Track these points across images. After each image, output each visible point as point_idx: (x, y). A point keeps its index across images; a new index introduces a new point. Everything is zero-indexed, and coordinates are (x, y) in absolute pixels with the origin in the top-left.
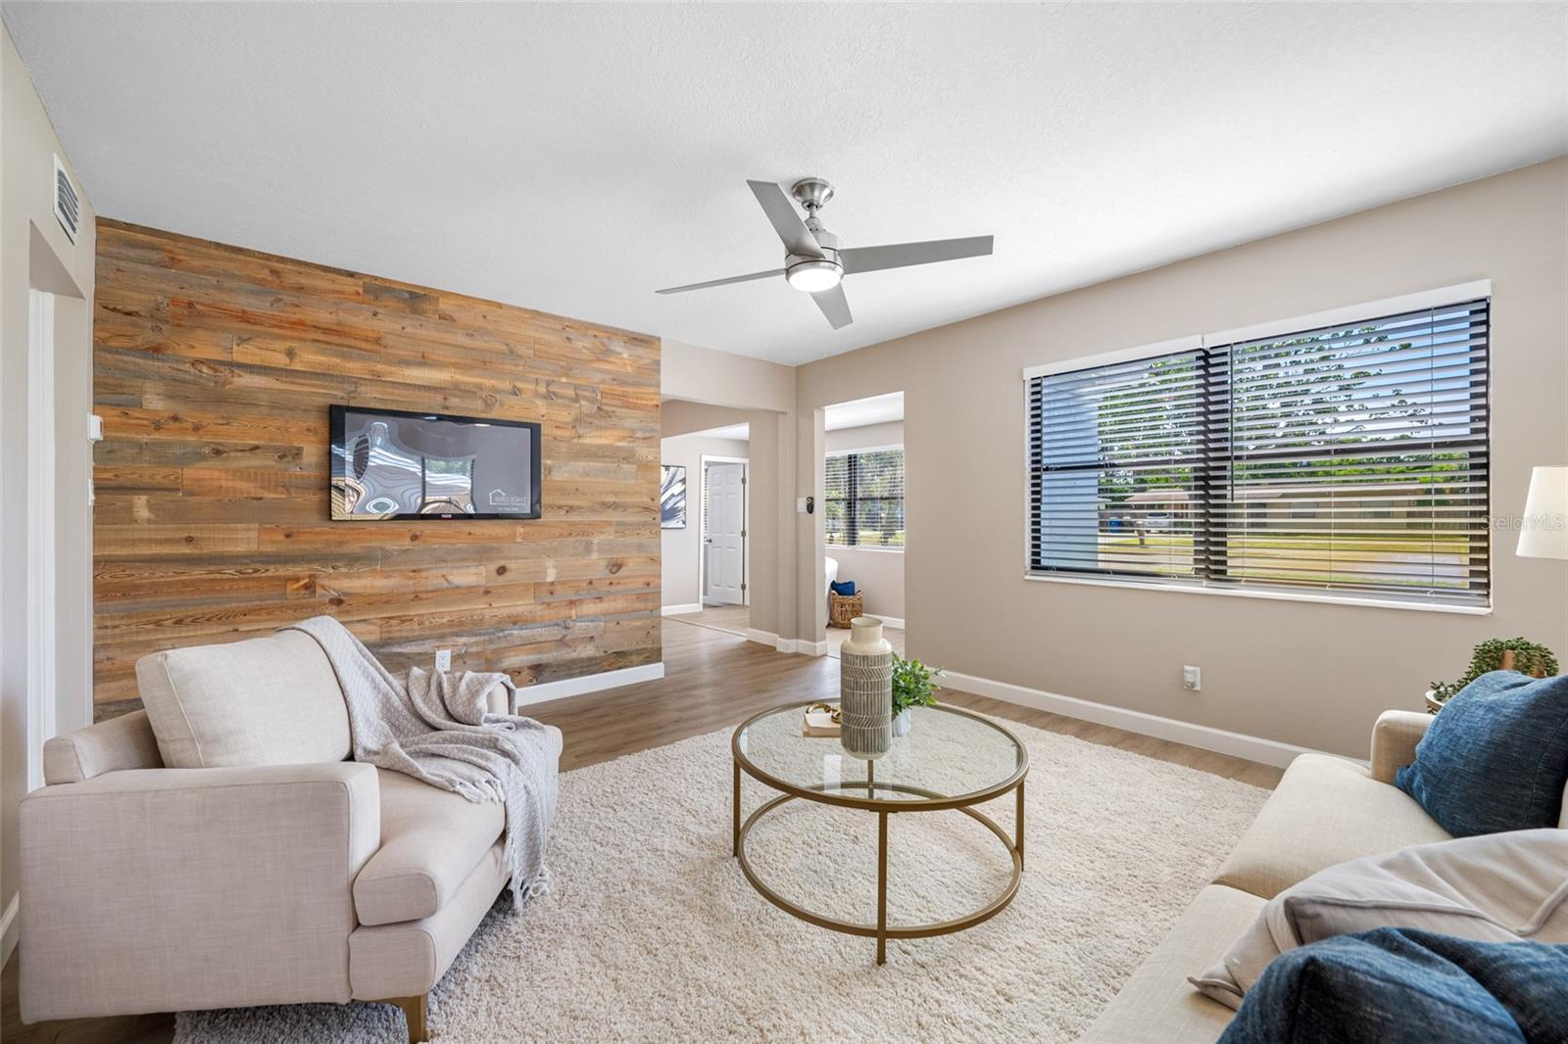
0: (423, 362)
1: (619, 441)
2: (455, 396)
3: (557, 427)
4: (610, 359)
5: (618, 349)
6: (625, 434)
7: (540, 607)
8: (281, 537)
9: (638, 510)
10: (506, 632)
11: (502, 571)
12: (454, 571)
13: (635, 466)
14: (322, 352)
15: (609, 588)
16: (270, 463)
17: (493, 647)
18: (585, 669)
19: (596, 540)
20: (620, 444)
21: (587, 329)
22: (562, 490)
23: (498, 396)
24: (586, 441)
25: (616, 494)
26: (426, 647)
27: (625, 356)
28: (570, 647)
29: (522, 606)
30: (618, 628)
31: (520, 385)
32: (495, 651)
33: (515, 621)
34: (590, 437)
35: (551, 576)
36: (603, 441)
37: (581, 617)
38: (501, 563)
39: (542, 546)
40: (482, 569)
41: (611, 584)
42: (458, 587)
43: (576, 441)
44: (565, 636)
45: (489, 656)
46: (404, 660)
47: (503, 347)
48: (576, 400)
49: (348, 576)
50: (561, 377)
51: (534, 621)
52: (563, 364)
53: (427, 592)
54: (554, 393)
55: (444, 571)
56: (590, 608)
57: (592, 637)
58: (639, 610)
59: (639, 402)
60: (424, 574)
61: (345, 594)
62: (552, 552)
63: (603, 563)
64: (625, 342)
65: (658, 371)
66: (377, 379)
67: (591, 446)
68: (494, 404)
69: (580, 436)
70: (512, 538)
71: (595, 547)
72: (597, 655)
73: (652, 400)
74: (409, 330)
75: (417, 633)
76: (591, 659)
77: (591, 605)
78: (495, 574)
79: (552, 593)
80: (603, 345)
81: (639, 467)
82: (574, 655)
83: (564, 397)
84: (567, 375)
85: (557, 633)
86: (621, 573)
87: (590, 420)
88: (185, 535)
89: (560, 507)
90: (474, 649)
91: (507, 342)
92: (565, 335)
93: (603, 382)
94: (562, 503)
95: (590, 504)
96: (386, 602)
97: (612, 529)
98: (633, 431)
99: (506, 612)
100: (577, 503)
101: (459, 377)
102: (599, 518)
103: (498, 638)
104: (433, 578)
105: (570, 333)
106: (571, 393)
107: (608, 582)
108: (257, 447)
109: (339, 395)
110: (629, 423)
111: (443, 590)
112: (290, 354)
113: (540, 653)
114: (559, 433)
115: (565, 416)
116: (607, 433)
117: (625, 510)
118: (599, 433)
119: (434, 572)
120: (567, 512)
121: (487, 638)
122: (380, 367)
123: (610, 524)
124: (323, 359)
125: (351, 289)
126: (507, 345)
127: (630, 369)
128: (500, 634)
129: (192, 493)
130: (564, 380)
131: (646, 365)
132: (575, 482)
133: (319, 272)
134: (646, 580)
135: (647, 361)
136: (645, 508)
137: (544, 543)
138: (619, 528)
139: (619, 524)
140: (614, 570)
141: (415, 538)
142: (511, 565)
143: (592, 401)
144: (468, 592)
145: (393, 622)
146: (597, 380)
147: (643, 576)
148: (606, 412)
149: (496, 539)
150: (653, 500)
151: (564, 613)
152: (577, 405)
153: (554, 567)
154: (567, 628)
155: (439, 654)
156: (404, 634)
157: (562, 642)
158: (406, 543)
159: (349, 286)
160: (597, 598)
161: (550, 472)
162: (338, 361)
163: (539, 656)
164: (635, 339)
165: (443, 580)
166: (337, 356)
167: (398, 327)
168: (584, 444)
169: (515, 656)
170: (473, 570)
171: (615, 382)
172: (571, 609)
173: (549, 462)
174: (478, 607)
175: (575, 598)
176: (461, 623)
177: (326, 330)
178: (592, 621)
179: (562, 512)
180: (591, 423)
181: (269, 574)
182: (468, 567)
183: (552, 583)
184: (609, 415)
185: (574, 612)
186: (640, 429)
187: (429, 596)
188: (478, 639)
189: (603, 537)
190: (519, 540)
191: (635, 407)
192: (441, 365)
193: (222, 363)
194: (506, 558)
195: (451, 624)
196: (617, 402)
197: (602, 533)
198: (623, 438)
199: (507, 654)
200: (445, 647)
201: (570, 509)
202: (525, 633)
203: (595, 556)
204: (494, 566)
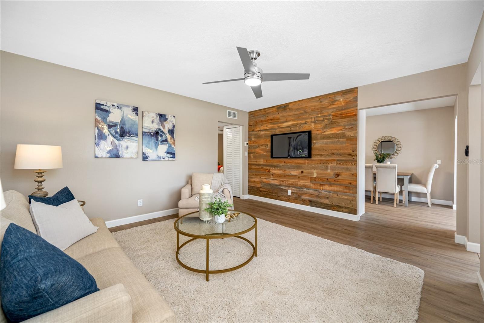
0: (287, 121)
1: (339, 131)
2: (292, 128)
3: (317, 130)
4: (335, 103)
5: (338, 99)
6: (341, 128)
7: (312, 184)
8: (266, 161)
9: (346, 155)
10: (303, 189)
11: (302, 172)
12: (292, 171)
13: (345, 139)
14: (271, 124)
15: (334, 182)
16: (264, 147)
17: (300, 192)
18: (325, 207)
19: (329, 166)
20: (339, 132)
21: (327, 96)
22: (319, 149)
23: (302, 125)
24: (327, 133)
25: (337, 150)
26: (286, 188)
27: (341, 100)
28: (321, 198)
29: (307, 183)
30: (337, 196)
31: (307, 120)
32: (300, 194)
33: (306, 187)
34: (328, 131)
35: (315, 175)
36: (333, 132)
37: (324, 190)
38: (302, 170)
39: (312, 166)
40: (298, 171)
41: (335, 181)
42: (293, 175)
43: (323, 134)
44: (319, 195)
45: (299, 194)
46: (283, 190)
47: (303, 111)
48: (323, 120)
49: (274, 170)
50: (319, 114)
51: (310, 188)
52: (319, 110)
53: (287, 175)
54: (316, 120)
55: (290, 171)
56: (327, 188)
57: (328, 197)
58: (346, 192)
59: (347, 115)
60: (286, 171)
61: (274, 174)
62: (315, 168)
63: (332, 174)
64: (341, 95)
65: (357, 101)
66: (279, 127)
67: (329, 134)
68: (301, 127)
69: (324, 132)
70: (305, 164)
71: (329, 168)
72: (329, 203)
73: (353, 113)
74: (284, 114)
75: (285, 185)
76: (327, 204)
77: (328, 187)
78: (301, 173)
79: (315, 181)
80: (333, 99)
81: (347, 140)
82: (322, 201)
83: (319, 121)
84: (320, 114)
85: (316, 193)
86: (338, 178)
87: (328, 126)
88: (255, 160)
89: (318, 155)
90: (295, 192)
91: (304, 109)
92: (320, 101)
93: (333, 112)
94: (319, 153)
95: (327, 154)
96: (280, 176)
97: (336, 162)
98: (345, 126)
99: (303, 183)
100: (323, 153)
101: (293, 123)
102: (330, 158)
103: (301, 190)
104: (288, 172)
105: (321, 100)
106: (322, 119)
107: (334, 180)
108: (263, 145)
109: (273, 132)
110: (343, 124)
111: (289, 175)
112: (267, 126)
113: (311, 197)
114: (318, 132)
115: (320, 126)
116: (334, 129)
117: (341, 155)
118: (331, 130)
119: (288, 171)
120: (320, 156)
121: (298, 189)
122: (279, 125)
123: (335, 160)
124: (271, 126)
125: (275, 110)
126: (304, 110)
127: (343, 104)
128: (302, 189)
129: (256, 154)
130: (319, 115)
131: (351, 100)
132: (323, 147)
133: (270, 109)
134: (350, 182)
135: (352, 98)
136: (349, 155)
137: (314, 165)
138: (338, 162)
139: (338, 160)
140: (336, 176)
141: (285, 162)
142: (304, 171)
143: (328, 119)
144: (294, 177)
145: (281, 181)
146: (330, 112)
147: (348, 180)
148: (334, 122)
149: (301, 163)
150: (353, 151)
151: (319, 187)
152: (324, 122)
153: (316, 173)
154: (319, 192)
155: (288, 190)
156: (283, 184)
157: (318, 196)
158: (283, 164)
159: (275, 109)
160: (330, 185)
161: (315, 144)
162: (273, 125)
163: (311, 198)
164: (346, 92)
165: (289, 173)
166: (273, 124)
167: (282, 115)
168: (326, 134)
169: (305, 196)
170: (296, 171)
171: (337, 111)
172: (321, 187)
173: (315, 141)
174: (296, 181)
175: (322, 183)
176: (293, 184)
177: (271, 120)
178: (328, 192)
179: (319, 156)
180: (328, 127)
181: (264, 168)
182: (295, 170)
183: (315, 178)
184: (335, 123)
185: (322, 188)
186: (347, 125)
187: (287, 176)
188: (297, 189)
189: (332, 164)
190: (306, 164)
191: (346, 117)
192: (290, 121)
193: (259, 130)
194: (303, 169)
195: (291, 184)
196: (338, 118)
197: (332, 163)
198: (340, 130)
199: (303, 195)
200: (290, 189)
201: (321, 155)
202: (308, 190)
203: (329, 171)
204: (300, 171)
